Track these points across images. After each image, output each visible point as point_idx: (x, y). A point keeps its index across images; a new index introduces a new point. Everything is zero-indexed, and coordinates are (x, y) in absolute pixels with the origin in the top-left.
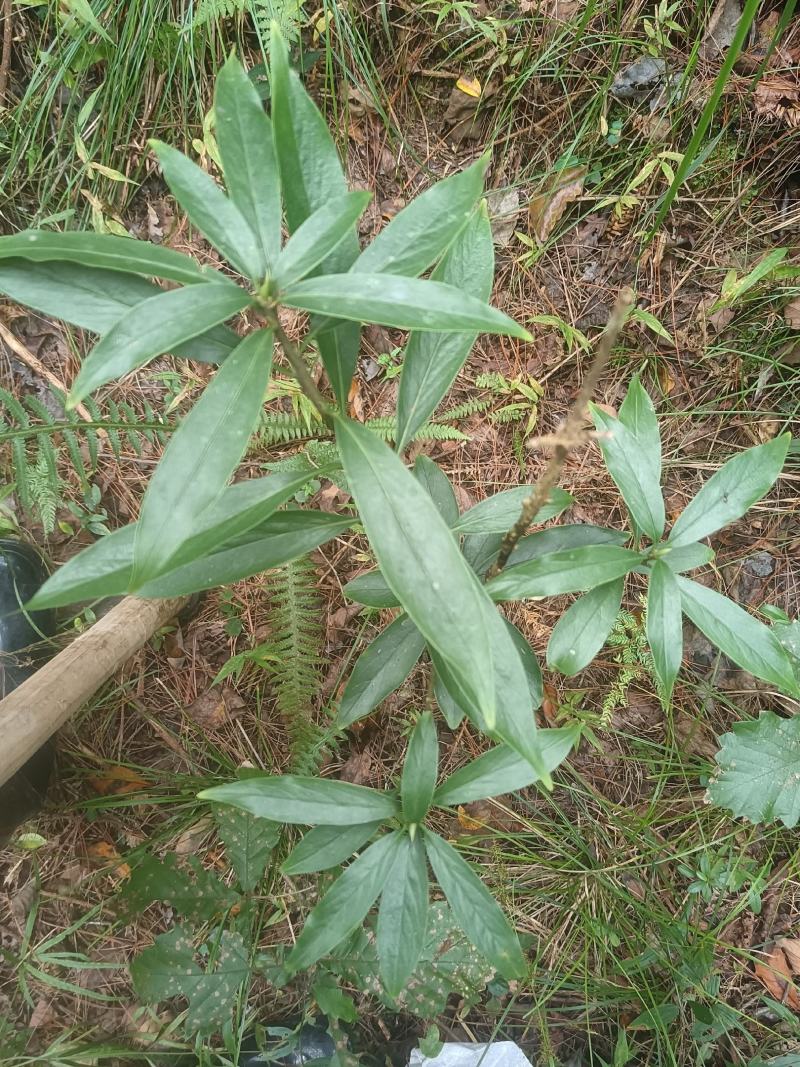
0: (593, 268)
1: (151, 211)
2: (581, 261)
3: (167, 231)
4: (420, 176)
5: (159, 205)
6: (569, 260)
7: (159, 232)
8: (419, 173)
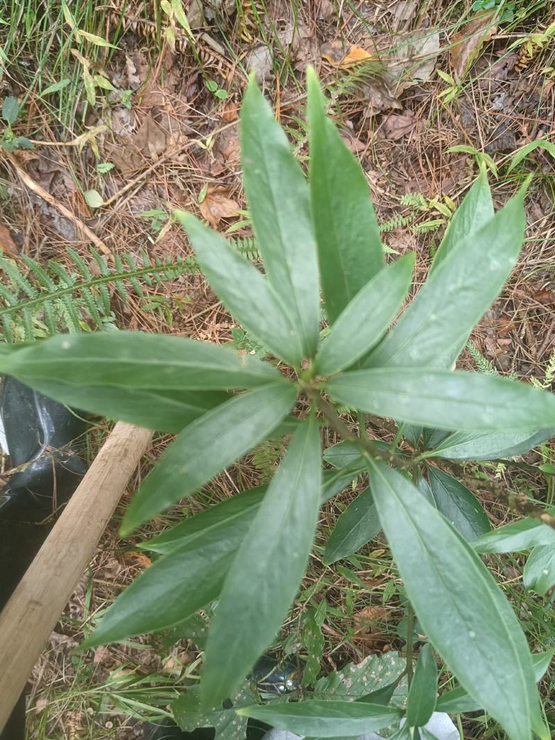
0: (502, 98)
1: (129, 62)
2: (492, 93)
3: (144, 79)
4: (354, 19)
5: (135, 55)
6: (481, 92)
7: (136, 79)
8: (353, 16)
